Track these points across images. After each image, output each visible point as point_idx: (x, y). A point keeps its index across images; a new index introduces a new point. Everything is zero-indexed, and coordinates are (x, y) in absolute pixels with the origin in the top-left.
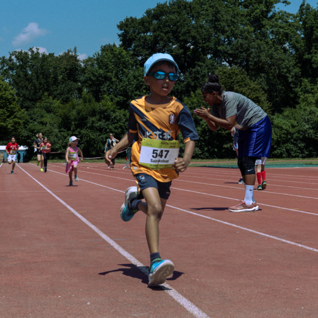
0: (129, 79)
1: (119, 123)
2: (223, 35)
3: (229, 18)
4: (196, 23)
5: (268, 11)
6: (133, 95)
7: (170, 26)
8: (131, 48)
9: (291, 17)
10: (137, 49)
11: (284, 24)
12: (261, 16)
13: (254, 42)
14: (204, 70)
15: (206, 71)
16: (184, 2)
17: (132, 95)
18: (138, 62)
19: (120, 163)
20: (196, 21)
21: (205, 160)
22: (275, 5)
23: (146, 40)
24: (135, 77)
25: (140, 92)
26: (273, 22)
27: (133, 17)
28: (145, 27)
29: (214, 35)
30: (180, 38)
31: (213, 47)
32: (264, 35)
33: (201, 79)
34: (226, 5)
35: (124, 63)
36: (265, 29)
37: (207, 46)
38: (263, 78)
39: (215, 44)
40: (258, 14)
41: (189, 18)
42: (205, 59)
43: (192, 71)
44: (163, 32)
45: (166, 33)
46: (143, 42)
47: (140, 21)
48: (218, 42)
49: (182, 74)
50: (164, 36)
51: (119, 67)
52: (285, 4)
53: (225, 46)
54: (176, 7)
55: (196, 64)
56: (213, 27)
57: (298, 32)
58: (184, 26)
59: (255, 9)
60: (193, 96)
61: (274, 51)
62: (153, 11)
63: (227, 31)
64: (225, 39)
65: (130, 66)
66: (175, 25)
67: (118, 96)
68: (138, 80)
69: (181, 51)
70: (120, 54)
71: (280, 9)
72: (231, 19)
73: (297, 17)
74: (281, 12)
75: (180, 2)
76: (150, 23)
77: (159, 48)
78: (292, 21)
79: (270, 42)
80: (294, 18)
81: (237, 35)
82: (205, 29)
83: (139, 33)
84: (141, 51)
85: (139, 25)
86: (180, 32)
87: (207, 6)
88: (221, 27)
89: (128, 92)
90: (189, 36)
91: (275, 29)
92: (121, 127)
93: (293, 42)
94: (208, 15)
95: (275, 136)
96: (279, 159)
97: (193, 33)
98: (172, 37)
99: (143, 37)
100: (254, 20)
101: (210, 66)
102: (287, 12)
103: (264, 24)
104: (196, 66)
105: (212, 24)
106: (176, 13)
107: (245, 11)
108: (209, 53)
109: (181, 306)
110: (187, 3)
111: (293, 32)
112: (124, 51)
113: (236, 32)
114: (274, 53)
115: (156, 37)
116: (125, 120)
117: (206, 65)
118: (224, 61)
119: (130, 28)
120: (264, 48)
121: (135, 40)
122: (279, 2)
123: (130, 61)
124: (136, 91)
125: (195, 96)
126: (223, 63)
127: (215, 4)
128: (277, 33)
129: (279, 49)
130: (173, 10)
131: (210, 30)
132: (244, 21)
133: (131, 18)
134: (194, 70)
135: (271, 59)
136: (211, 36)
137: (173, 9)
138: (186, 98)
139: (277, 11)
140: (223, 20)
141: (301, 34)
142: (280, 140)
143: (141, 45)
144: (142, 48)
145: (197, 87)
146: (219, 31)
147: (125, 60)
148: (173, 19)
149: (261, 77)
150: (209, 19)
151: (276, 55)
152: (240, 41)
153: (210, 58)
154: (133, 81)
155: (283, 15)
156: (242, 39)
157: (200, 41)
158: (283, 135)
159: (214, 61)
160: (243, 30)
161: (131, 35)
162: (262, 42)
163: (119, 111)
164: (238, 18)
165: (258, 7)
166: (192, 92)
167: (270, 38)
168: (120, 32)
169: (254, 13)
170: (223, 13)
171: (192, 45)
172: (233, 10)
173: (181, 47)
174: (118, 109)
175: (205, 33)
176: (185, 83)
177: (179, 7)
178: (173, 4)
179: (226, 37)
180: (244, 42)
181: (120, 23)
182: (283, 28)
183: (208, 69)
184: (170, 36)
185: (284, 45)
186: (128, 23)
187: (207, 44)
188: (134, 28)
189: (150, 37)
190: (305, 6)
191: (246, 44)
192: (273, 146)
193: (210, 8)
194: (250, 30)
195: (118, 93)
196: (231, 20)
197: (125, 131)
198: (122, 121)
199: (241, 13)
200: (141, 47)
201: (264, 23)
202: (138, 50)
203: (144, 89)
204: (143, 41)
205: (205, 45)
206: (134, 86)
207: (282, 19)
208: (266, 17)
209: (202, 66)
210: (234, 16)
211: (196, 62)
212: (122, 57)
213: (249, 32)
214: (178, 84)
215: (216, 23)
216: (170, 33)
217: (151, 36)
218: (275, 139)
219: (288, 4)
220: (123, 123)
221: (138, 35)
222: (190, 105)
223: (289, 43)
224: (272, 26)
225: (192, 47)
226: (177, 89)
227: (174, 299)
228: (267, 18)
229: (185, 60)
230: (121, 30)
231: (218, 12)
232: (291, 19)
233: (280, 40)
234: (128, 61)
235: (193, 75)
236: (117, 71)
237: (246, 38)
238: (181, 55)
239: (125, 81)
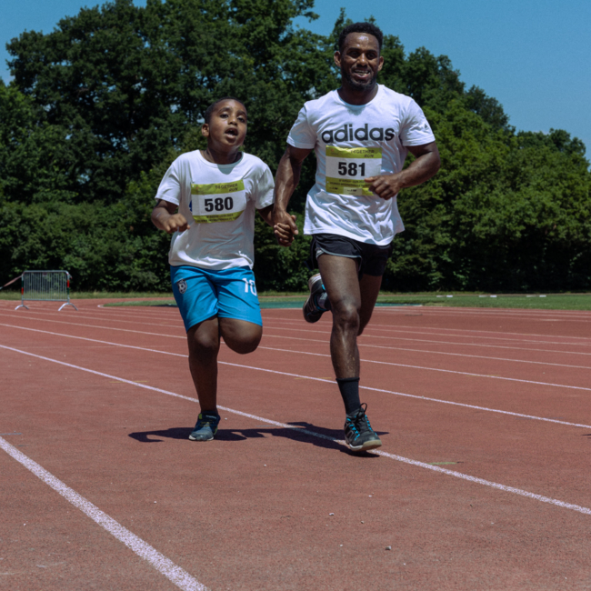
0: (28, 145)
1: (9, 226)
2: (200, 69)
3: (212, 40)
4: (151, 47)
5: (280, 30)
6: (35, 175)
7: (104, 50)
8: (31, 89)
9: (319, 41)
10: (42, 90)
11: (308, 54)
12: (267, 38)
13: (255, 84)
14: (165, 131)
15: (168, 135)
16: (129, 8)
17: (32, 175)
18: (45, 116)
19: (10, 299)
20: (151, 43)
21: (165, 295)
22: (291, 19)
23: (59, 74)
24: (39, 143)
25: (47, 169)
26: (288, 50)
27: (37, 31)
28: (59, 50)
29: (184, 70)
30: (123, 74)
31: (182, 90)
32: (273, 73)
33: (160, 148)
34: (206, 16)
35: (19, 116)
36: (274, 62)
37: (171, 89)
38: (269, 148)
39: (185, 87)
40: (261, 35)
41: (139, 37)
42: (166, 112)
43: (143, 134)
44: (91, 61)
45: (97, 63)
46: (53, 79)
47: (49, 39)
48: (191, 83)
49: (125, 139)
50: (93, 68)
51: (8, 124)
52: (309, 18)
53: (204, 90)
54: (115, 16)
55: (151, 121)
56: (181, 55)
57: (332, 69)
58: (130, 51)
59: (257, 25)
60: (145, 178)
61: (290, 102)
62: (72, 22)
63: (207, 63)
64: (203, 76)
65: (30, 123)
66: (113, 49)
67: (8, 177)
68: (44, 148)
69: (124, 97)
70: (11, 99)
71: (301, 28)
72: (215, 42)
73: (330, 42)
74: (303, 32)
75: (122, 7)
76: (68, 44)
77: (83, 90)
78: (322, 49)
79: (283, 86)
80: (325, 43)
81: (225, 70)
82: (167, 58)
83: (47, 62)
84: (49, 94)
85: (47, 47)
86: (122, 62)
87: (172, 16)
88: (197, 56)
89: (26, 170)
90: (138, 70)
91: (291, 63)
92: (12, 233)
93: (322, 86)
94: (173, 33)
95: (290, 252)
96: (296, 294)
97: (146, 64)
98: (107, 70)
99: (53, 70)
100: (254, 45)
101: (176, 126)
102: (313, 32)
103: (272, 52)
104: (152, 124)
105: (181, 50)
106: (114, 28)
107: (240, 28)
108: (173, 102)
109: (127, 548)
110: (135, 10)
111: (322, 68)
112: (19, 93)
113: (224, 65)
114: (289, 105)
115: (77, 71)
116: (19, 220)
117: (170, 122)
118: (200, 118)
119: (30, 51)
120: (272, 95)
121: (39, 73)
122: (299, 14)
123: (30, 114)
124: (40, 168)
125: (150, 178)
126: (199, 121)
127: (186, 14)
128: (296, 70)
129: (298, 97)
130: (110, 22)
131: (177, 60)
132: (236, 45)
133: (33, 32)
134: (146, 132)
135: (283, 115)
136: (178, 71)
137: (109, 19)
138: (132, 183)
139: (296, 29)
140: (201, 43)
141: (337, 74)
142: (297, 259)
143: (50, 84)
144: (52, 89)
145: (152, 162)
146: (192, 62)
147: (21, 111)
148: (109, 39)
149: (266, 148)
150: (174, 40)
151: (293, 108)
152: (230, 81)
153: (176, 112)
154: (34, 149)
155: (307, 38)
156: (232, 77)
157: (158, 80)
158: (303, 251)
159: (184, 117)
160: (236, 62)
161: (33, 65)
162: (269, 84)
163: (9, 204)
164: (227, 41)
165: (262, 21)
166: (143, 172)
167: (282, 78)
168: (11, 58)
169: (255, 32)
170: (201, 30)
171: (144, 86)
172: (218, 26)
173: (124, 90)
174: (7, 200)
175: (168, 66)
176: (131, 155)
177: (121, 17)
178: (110, 11)
179: (204, 73)
180: (238, 83)
181: (12, 40)
182: (305, 60)
183: (172, 131)
184: (103, 69)
185: (307, 92)
186: (28, 43)
187: (172, 85)
188: (37, 51)
189: (66, 70)
190: (345, 23)
191: (240, 87)
192: (287, 270)
193: (176, 21)
194: (248, 64)
195: (7, 172)
196: (214, 44)
197: (20, 240)
198: (14, 223)
199: (233, 31)
200: (49, 88)
201: (272, 49)
202: (45, 93)
203: (56, 165)
204: (54, 76)
205: (167, 87)
206: (38, 159)
207: (304, 46)
208: (275, 39)
209: (161, 125)
210: (220, 37)
211: (151, 118)
212: (16, 105)
213: (245, 67)
214: (118, 156)
215: (188, 48)
216: (103, 63)
217: (69, 68)
218: (289, 257)
219: (314, 19)
220: (16, 226)
221: (45, 64)
222: (139, 194)
223: (316, 87)
224: (287, 57)
225: (143, 90)
226: (117, 166)
227: (114, 537)
228: (277, 42)
229: (131, 114)
230: (13, 54)
231: (192, 28)
232: (320, 45)
233: (300, 82)
234: (27, 113)
235: (145, 141)
236: (6, 130)
237: (241, 77)
238: (123, 103)
239: (20, 150)
